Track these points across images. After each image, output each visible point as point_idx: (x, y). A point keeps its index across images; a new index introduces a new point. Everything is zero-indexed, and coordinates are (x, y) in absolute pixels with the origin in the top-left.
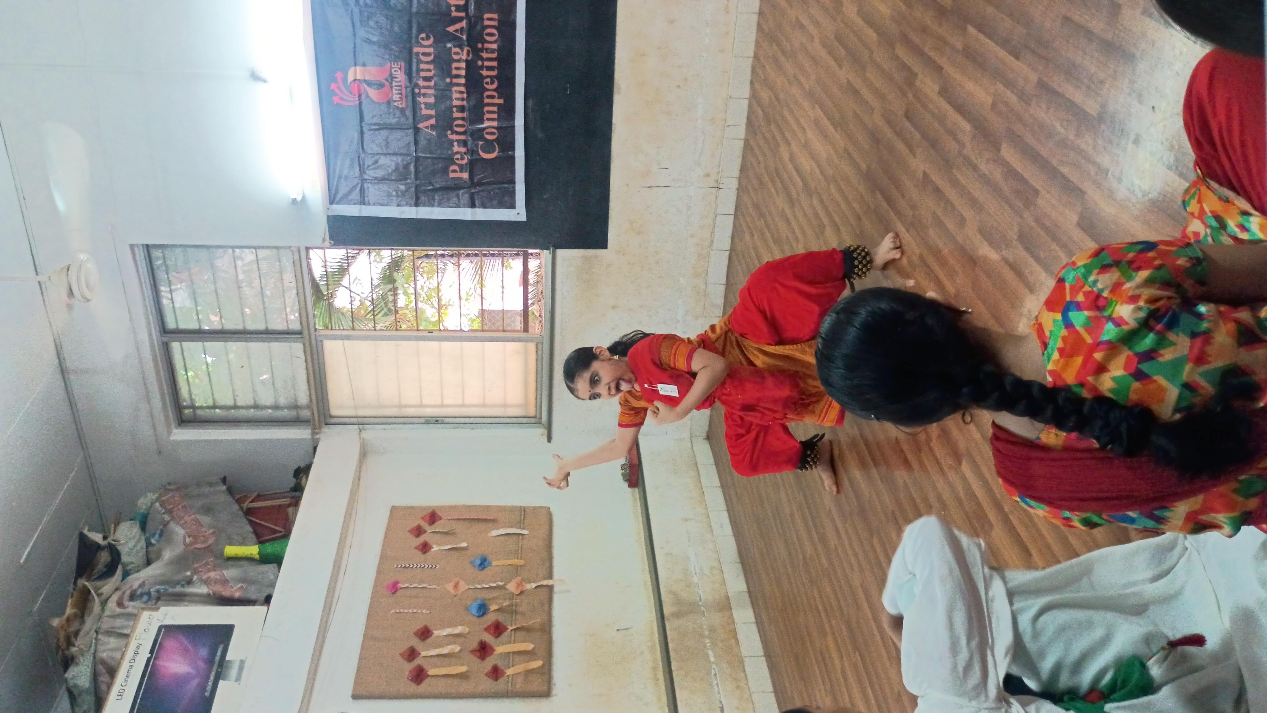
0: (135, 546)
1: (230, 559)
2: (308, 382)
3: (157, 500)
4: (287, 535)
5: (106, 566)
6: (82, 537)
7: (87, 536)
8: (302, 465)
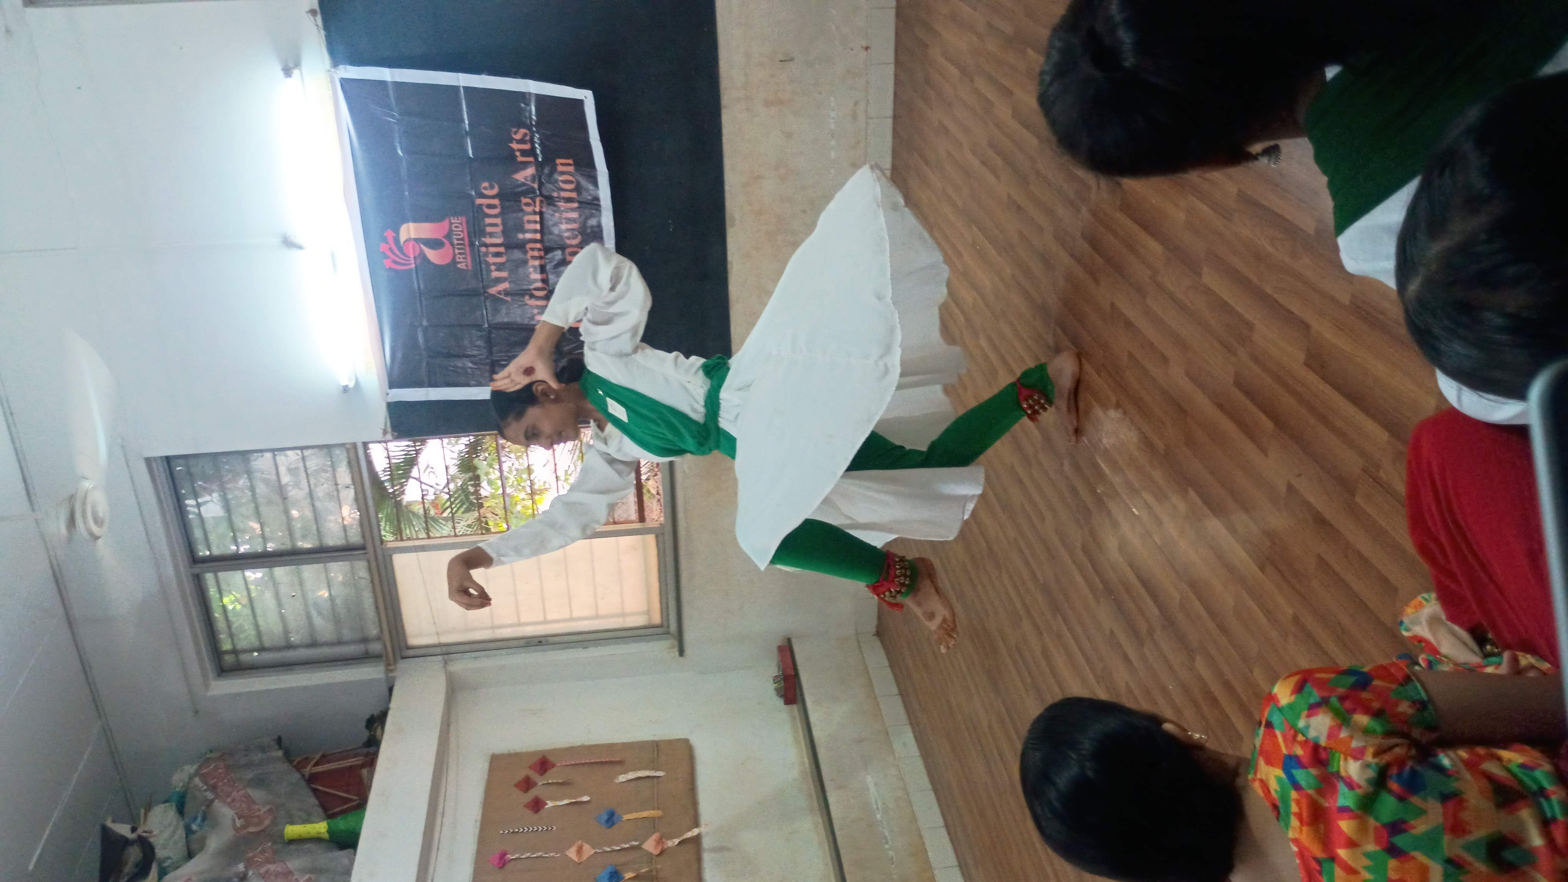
0: (171, 836)
1: (292, 842)
2: (377, 608)
3: (197, 773)
4: (361, 805)
5: (137, 866)
6: (105, 830)
7: (110, 829)
8: (376, 713)
